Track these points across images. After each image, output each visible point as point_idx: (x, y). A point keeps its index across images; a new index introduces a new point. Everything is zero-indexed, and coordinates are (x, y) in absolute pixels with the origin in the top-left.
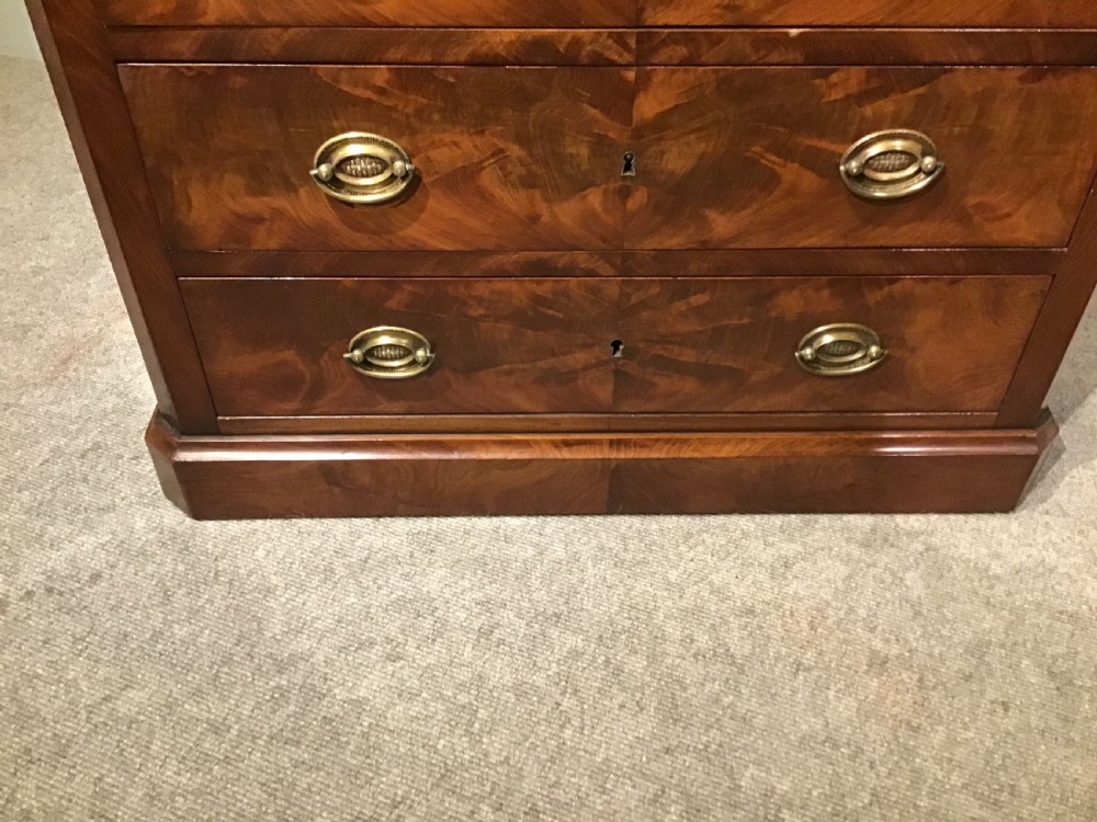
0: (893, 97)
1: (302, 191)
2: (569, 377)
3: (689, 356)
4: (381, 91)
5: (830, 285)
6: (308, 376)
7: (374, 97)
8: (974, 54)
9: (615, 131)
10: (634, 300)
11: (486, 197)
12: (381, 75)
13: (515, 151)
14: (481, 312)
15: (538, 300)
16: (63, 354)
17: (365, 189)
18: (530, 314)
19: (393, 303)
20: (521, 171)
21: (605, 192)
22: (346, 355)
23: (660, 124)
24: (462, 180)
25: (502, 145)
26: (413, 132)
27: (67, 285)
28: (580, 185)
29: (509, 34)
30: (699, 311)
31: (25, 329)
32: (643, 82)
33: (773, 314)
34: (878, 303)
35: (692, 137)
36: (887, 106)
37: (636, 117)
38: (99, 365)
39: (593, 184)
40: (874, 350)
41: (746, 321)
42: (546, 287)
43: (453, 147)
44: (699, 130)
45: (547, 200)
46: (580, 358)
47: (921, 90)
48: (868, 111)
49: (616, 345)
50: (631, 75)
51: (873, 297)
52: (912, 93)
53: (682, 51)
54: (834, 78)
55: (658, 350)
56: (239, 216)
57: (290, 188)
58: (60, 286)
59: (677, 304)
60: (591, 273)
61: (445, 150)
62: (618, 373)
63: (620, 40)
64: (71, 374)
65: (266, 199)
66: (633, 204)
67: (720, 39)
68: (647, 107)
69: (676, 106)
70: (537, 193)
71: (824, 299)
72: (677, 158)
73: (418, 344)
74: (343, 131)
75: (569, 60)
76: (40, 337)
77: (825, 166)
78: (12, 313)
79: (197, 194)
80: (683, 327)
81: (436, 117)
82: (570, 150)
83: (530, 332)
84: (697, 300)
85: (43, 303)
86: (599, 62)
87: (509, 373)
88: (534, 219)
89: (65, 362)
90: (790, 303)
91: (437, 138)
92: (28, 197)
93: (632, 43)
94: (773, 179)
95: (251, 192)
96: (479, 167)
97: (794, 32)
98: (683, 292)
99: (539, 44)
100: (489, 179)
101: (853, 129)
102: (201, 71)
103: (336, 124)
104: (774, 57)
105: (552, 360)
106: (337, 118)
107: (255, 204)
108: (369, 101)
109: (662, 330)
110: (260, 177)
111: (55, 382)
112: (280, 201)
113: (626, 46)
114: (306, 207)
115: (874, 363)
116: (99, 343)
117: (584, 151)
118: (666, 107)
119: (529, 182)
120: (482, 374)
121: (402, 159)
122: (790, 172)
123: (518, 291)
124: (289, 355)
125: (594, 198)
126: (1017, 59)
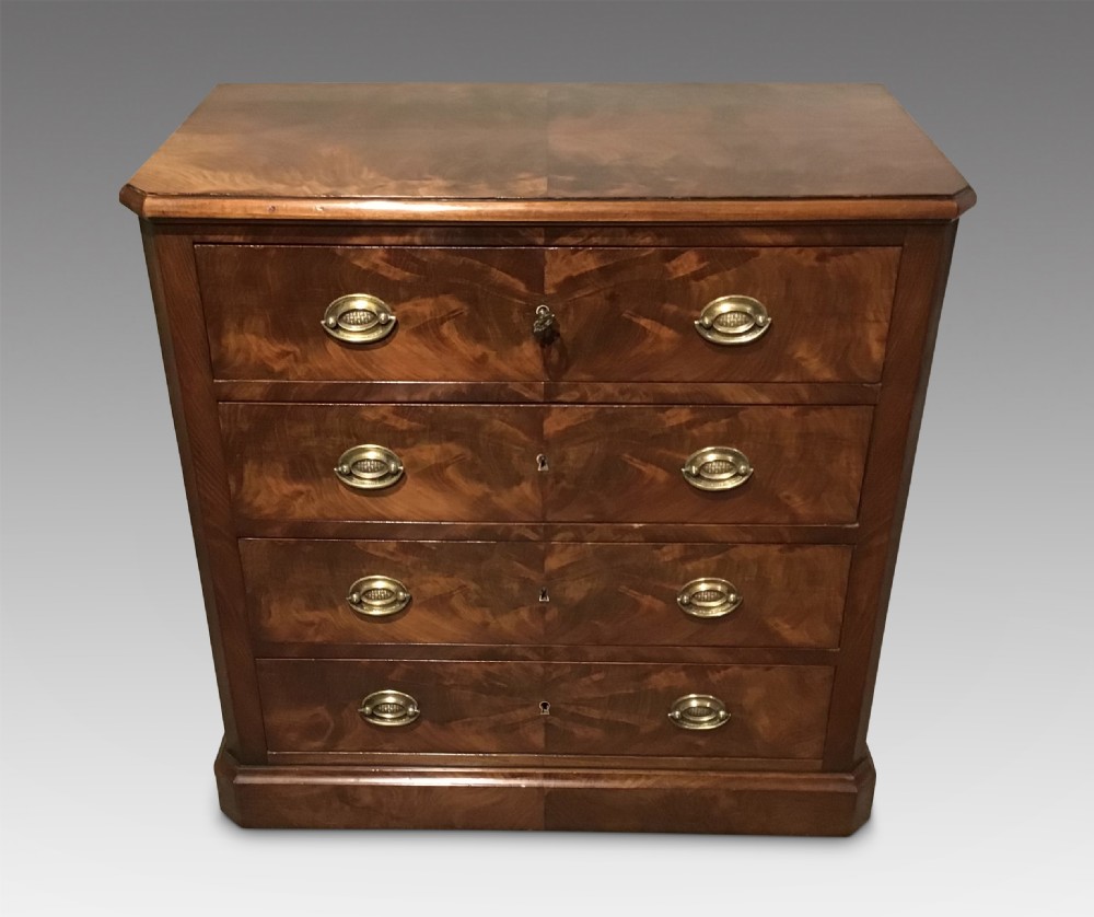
0: (703, 560)
1: (340, 608)
2: (514, 727)
3: (595, 714)
4: (392, 554)
5: (684, 668)
6: (332, 725)
7: (389, 557)
8: (749, 538)
9: (533, 576)
10: (554, 676)
11: (454, 612)
12: (391, 545)
13: (473, 586)
14: (452, 682)
15: (488, 675)
17: (378, 607)
18: (485, 684)
19: (393, 677)
20: (475, 597)
21: (531, 610)
22: (360, 710)
23: (562, 572)
24: (439, 604)
25: (464, 583)
26: (410, 576)
28: (515, 606)
30: (599, 684)
32: (550, 551)
33: (650, 687)
34: (718, 681)
35: (582, 580)
36: (701, 564)
37: (546, 569)
39: (523, 606)
40: (722, 713)
41: (631, 691)
42: (495, 666)
43: (435, 584)
44: (586, 576)
45: (494, 615)
46: (521, 713)
47: (720, 556)
48: (689, 567)
49: (545, 706)
50: (542, 547)
51: (715, 677)
52: (715, 558)
53: (570, 535)
54: (665, 549)
55: (572, 709)
56: (300, 622)
57: (334, 607)
59: (584, 679)
60: (525, 658)
61: (429, 585)
62: (547, 726)
63: (534, 529)
65: (317, 612)
66: (549, 616)
67: (593, 529)
68: (552, 563)
69: (572, 564)
70: (487, 611)
71: (682, 678)
72: (576, 591)
73: (409, 702)
74: (368, 575)
75: (504, 538)
77: (670, 598)
79: (275, 608)
80: (590, 695)
81: (425, 567)
82: (506, 586)
83: (484, 696)
84: (596, 677)
86: (522, 539)
87: (470, 724)
88: (486, 625)
90: (660, 681)
91: (424, 578)
93: (541, 531)
94: (636, 605)
95: (308, 608)
96: (451, 595)
97: (636, 525)
98: (588, 671)
99: (485, 529)
100: (456, 602)
101: (681, 576)
102: (287, 543)
103: (364, 571)
104: (627, 538)
105: (501, 715)
106: (364, 567)
107: (311, 616)
108: (385, 559)
109: (575, 696)
110: (314, 602)
112: (326, 614)
113: (538, 533)
114: (342, 618)
115: (723, 722)
117: (516, 587)
118: (564, 564)
119: (481, 604)
120: (453, 724)
121: (404, 591)
122: (646, 600)
123: (475, 667)
124: (321, 710)
125: (524, 614)
126: (775, 541)
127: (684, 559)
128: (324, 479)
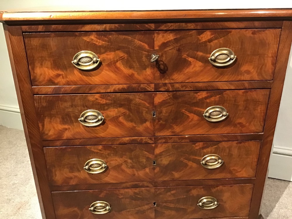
0: (210, 148)
1: (82, 172)
2: (144, 212)
3: (172, 205)
4: (100, 150)
5: (203, 188)
6: (80, 214)
7: (99, 151)
8: (226, 139)
9: (151, 156)
10: (158, 193)
11: (123, 171)
12: (100, 147)
13: (129, 161)
14: (122, 197)
15: (135, 193)
16: (19, 207)
17: (96, 171)
18: (134, 197)
19: (101, 196)
20: (130, 165)
21: (150, 169)
22: (89, 209)
23: (161, 154)
24: (118, 168)
25: (126, 160)
26: (107, 158)
27: (21, 188)
28: (144, 167)
29: (127, 139)
30: (173, 195)
31: (10, 200)
32: (156, 147)
33: (191, 195)
34: (214, 192)
35: (168, 157)
36: (209, 150)
37: (155, 153)
38: (28, 209)
39: (147, 167)
40: (216, 203)
41: (185, 197)
42: (137, 190)
43: (116, 161)
44: (169, 155)
45: (137, 171)
46: (146, 207)
47: (216, 146)
48: (205, 151)
49: (154, 203)
50: (153, 145)
51: (214, 190)
52: (213, 147)
53: (164, 140)
54: (197, 144)
55: (164, 204)
56: (67, 178)
57: (79, 171)
58: (19, 188)
59: (168, 193)
60: (148, 187)
61: (114, 161)
62: (155, 210)
63: (151, 139)
64: (20, 212)
65: (73, 174)
66: (156, 171)
67: (171, 138)
68: (157, 151)
69: (164, 151)
70: (134, 170)
71: (202, 191)
72: (165, 161)
73: (107, 205)
74: (92, 159)
75: (140, 143)
76: (13, 202)
77: (198, 162)
78: (7, 196)
79: (58, 173)
80: (170, 199)
81: (112, 155)
82: (141, 160)
83: (134, 201)
84: (173, 192)
85: (15, 193)
86: (146, 143)
87: (129, 211)
88: (134, 175)
89: (19, 209)
90: (194, 192)
91: (112, 159)
92: (13, 164)
93: (153, 139)
94: (186, 165)
95: (70, 172)
96: (121, 164)
97: (187, 136)
98: (170, 190)
99: (133, 140)
100: (124, 167)
101: (202, 154)
102: (61, 148)
103: (90, 157)
104: (183, 141)
105: (139, 208)
106: (90, 156)
107: (71, 175)
108: (97, 153)
109: (165, 200)
110: (72, 169)
111: (16, 215)
112: (76, 174)
113: (152, 140)
114: (82, 175)
115: (216, 206)
116: (28, 203)
117: (144, 160)
118: (161, 151)
119: (132, 167)
120: (122, 212)
121: (104, 164)
122: (190, 163)
123: (130, 192)
124: (76, 209)
125: (147, 170)
126: (235, 140)
127: (203, 148)
128: (75, 124)
